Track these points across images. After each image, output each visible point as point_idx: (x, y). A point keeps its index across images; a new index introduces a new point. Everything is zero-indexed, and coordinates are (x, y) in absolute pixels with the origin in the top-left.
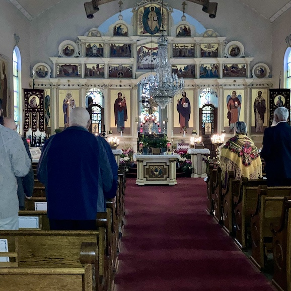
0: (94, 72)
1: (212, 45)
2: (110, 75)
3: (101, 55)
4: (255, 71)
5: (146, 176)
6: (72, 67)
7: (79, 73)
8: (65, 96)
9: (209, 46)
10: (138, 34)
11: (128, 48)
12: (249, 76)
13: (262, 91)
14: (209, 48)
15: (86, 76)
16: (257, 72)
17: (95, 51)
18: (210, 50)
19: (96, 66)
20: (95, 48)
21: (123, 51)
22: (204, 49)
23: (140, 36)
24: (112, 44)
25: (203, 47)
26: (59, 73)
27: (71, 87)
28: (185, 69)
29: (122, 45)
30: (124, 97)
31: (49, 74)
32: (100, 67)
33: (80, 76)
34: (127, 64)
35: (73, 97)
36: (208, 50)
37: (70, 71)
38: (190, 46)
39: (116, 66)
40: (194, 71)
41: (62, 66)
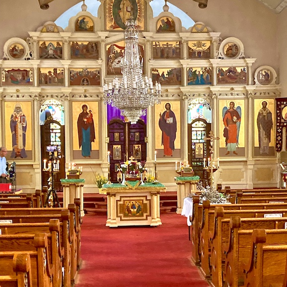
1: (203, 42)
3: (59, 56)
4: (258, 76)
5: (119, 215)
6: (21, 72)
7: (31, 81)
9: (199, 44)
10: (108, 29)
11: (95, 48)
12: (250, 83)
13: (268, 101)
14: (198, 47)
15: (40, 83)
16: (261, 77)
17: (51, 52)
18: (201, 49)
19: (52, 71)
20: (51, 48)
21: (88, 51)
22: (192, 48)
23: (110, 31)
24: (73, 42)
25: (191, 45)
27: (21, 98)
28: (169, 73)
29: (86, 43)
30: (90, 111)
32: (58, 72)
33: (32, 84)
34: (94, 68)
36: (198, 49)
37: (19, 77)
38: (174, 44)
39: (78, 70)
40: (181, 76)
41: (8, 71)
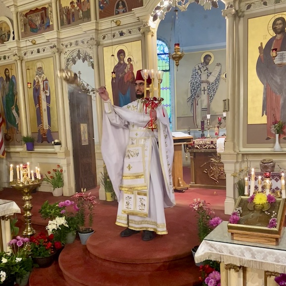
0: (73, 13)
2: (100, 13)
7: (51, 23)
8: (35, 73)
15: (62, 25)
26: (23, 31)
30: (130, 60)
31: (12, 36)
33: (52, 28)
35: (45, 72)
41: (26, 15)
